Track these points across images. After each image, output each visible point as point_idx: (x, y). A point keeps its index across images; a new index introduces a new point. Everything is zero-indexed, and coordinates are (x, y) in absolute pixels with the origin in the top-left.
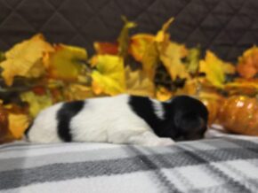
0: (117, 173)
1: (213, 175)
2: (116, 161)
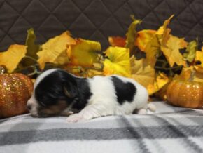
0: (106, 139)
1: (189, 148)
2: (108, 130)
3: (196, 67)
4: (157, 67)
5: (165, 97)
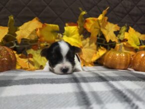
3: (125, 43)
5: (104, 63)
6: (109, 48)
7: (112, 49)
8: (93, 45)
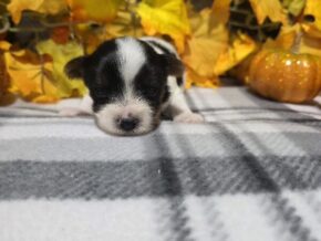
3: (306, 27)
4: (236, 24)
5: (247, 79)
6: (261, 37)
7: (269, 40)
8: (220, 29)
